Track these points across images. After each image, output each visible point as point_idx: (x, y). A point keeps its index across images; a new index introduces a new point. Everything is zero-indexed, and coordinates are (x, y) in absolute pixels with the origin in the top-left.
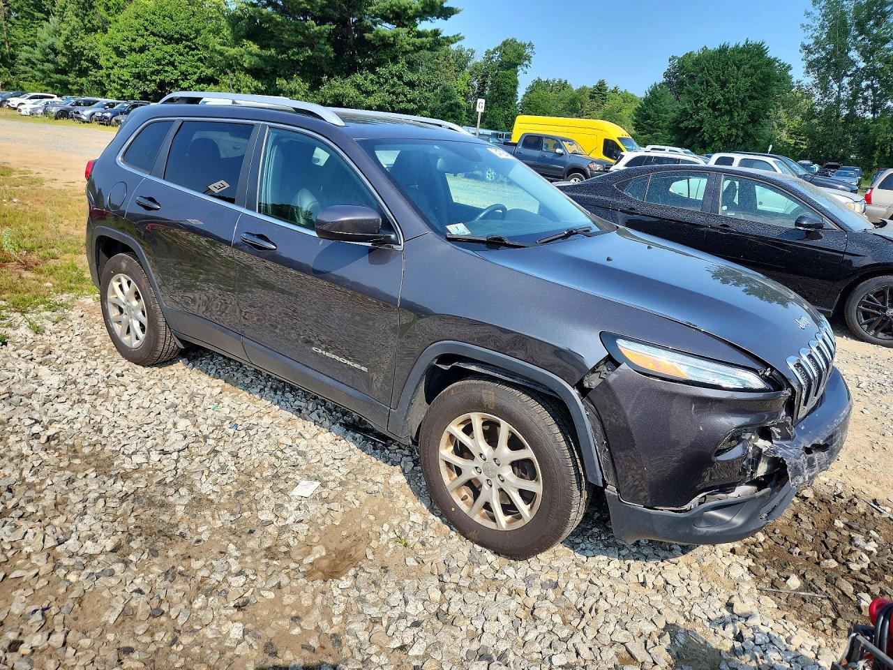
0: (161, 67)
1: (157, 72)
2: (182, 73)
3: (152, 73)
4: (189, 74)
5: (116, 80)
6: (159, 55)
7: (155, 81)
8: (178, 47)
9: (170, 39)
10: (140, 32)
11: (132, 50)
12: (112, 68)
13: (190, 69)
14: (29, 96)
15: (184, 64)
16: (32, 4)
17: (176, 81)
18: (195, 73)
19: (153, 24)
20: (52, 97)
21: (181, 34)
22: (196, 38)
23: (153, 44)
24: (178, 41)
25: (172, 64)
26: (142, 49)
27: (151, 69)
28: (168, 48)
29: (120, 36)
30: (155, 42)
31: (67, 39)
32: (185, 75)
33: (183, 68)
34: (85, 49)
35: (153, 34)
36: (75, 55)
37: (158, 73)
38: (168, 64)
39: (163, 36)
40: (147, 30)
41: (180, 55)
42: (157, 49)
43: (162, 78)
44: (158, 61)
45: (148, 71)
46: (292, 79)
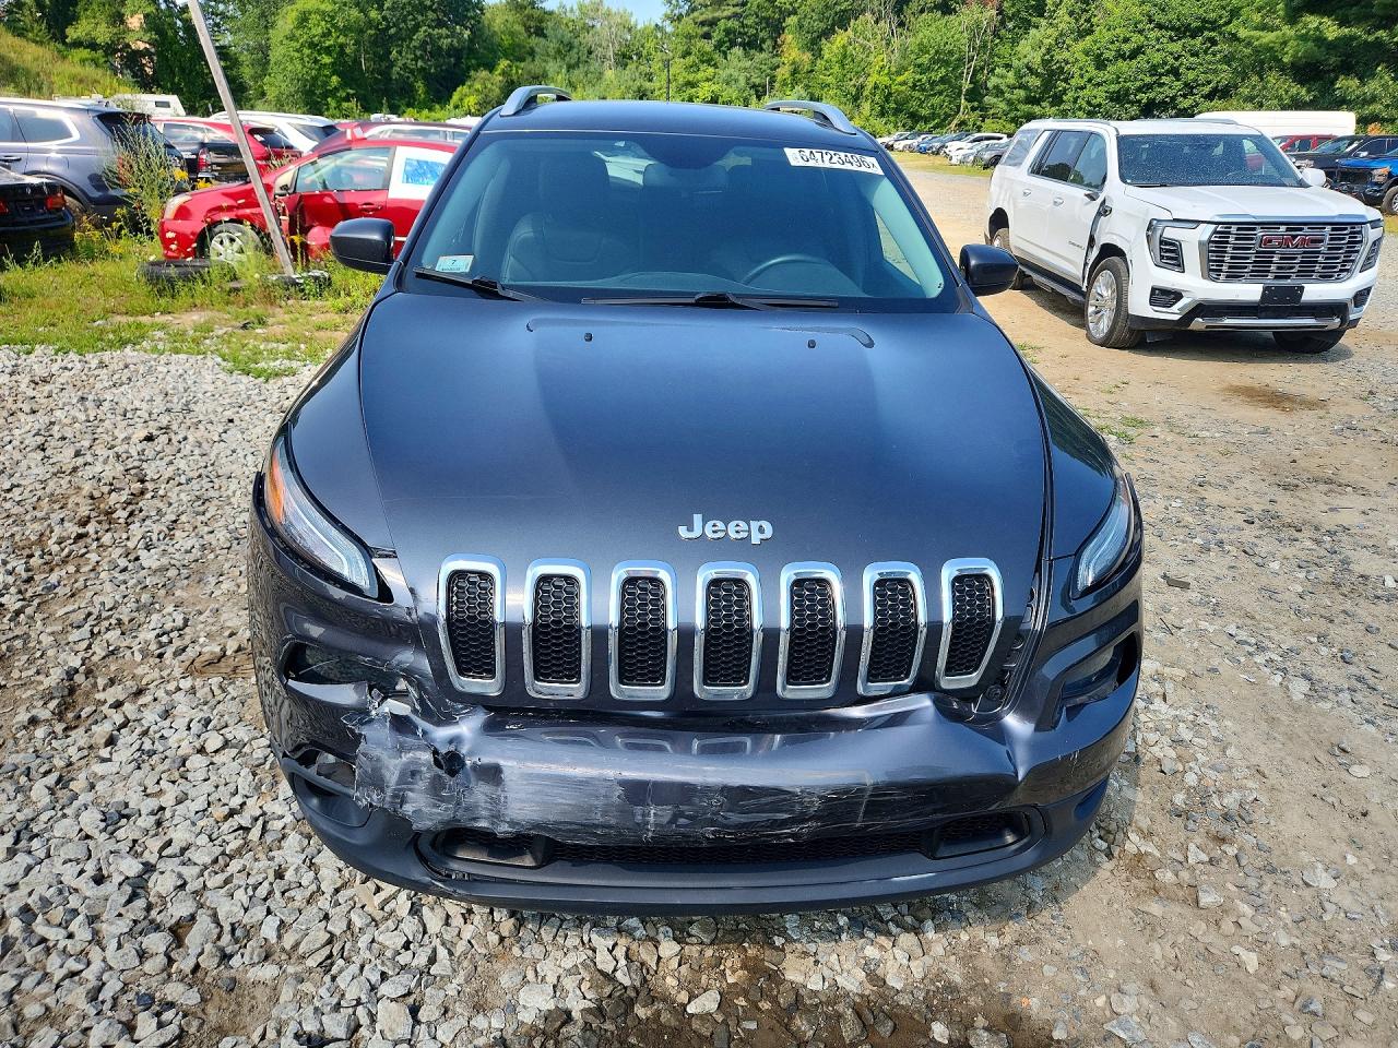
0: (1154, 78)
1: (1149, 87)
2: (1186, 85)
3: (1139, 90)
4: (1199, 85)
5: (1084, 105)
6: (1157, 58)
7: (1139, 101)
8: (1192, 42)
9: (1183, 31)
10: (1140, 26)
11: (1121, 56)
12: (1082, 88)
13: (1202, 76)
14: (972, 138)
15: (1194, 69)
16: (1032, 6)
17: (1173, 98)
18: (1209, 82)
19: (1163, 10)
20: (1000, 138)
21: (1204, 21)
22: (1229, 22)
23: (1154, 43)
24: (1194, 34)
25: (1175, 72)
26: (1134, 54)
27: (1138, 84)
28: (1176, 47)
29: (1108, 36)
30: (1158, 39)
31: (1049, 51)
32: (1189, 89)
33: (1191, 75)
34: (1067, 63)
35: (1160, 26)
36: (1052, 73)
37: (1148, 89)
38: (1168, 73)
39: (1173, 29)
40: (1151, 21)
41: (1192, 55)
42: (1158, 50)
43: (1152, 95)
44: (1153, 70)
45: (1133, 86)
46: (1373, 76)
